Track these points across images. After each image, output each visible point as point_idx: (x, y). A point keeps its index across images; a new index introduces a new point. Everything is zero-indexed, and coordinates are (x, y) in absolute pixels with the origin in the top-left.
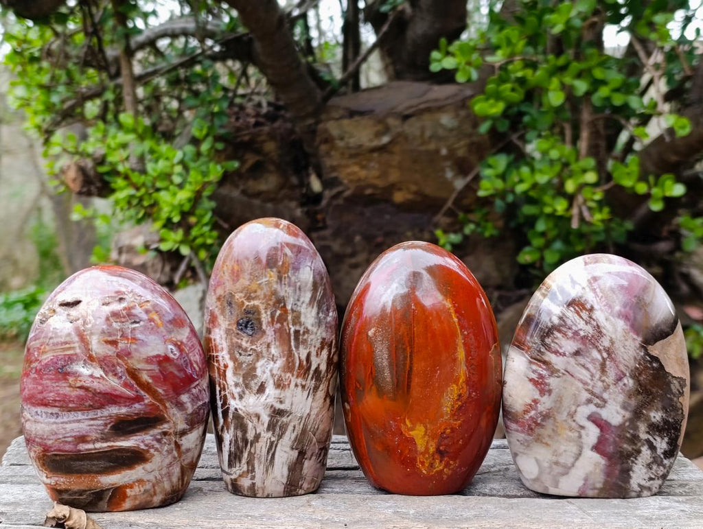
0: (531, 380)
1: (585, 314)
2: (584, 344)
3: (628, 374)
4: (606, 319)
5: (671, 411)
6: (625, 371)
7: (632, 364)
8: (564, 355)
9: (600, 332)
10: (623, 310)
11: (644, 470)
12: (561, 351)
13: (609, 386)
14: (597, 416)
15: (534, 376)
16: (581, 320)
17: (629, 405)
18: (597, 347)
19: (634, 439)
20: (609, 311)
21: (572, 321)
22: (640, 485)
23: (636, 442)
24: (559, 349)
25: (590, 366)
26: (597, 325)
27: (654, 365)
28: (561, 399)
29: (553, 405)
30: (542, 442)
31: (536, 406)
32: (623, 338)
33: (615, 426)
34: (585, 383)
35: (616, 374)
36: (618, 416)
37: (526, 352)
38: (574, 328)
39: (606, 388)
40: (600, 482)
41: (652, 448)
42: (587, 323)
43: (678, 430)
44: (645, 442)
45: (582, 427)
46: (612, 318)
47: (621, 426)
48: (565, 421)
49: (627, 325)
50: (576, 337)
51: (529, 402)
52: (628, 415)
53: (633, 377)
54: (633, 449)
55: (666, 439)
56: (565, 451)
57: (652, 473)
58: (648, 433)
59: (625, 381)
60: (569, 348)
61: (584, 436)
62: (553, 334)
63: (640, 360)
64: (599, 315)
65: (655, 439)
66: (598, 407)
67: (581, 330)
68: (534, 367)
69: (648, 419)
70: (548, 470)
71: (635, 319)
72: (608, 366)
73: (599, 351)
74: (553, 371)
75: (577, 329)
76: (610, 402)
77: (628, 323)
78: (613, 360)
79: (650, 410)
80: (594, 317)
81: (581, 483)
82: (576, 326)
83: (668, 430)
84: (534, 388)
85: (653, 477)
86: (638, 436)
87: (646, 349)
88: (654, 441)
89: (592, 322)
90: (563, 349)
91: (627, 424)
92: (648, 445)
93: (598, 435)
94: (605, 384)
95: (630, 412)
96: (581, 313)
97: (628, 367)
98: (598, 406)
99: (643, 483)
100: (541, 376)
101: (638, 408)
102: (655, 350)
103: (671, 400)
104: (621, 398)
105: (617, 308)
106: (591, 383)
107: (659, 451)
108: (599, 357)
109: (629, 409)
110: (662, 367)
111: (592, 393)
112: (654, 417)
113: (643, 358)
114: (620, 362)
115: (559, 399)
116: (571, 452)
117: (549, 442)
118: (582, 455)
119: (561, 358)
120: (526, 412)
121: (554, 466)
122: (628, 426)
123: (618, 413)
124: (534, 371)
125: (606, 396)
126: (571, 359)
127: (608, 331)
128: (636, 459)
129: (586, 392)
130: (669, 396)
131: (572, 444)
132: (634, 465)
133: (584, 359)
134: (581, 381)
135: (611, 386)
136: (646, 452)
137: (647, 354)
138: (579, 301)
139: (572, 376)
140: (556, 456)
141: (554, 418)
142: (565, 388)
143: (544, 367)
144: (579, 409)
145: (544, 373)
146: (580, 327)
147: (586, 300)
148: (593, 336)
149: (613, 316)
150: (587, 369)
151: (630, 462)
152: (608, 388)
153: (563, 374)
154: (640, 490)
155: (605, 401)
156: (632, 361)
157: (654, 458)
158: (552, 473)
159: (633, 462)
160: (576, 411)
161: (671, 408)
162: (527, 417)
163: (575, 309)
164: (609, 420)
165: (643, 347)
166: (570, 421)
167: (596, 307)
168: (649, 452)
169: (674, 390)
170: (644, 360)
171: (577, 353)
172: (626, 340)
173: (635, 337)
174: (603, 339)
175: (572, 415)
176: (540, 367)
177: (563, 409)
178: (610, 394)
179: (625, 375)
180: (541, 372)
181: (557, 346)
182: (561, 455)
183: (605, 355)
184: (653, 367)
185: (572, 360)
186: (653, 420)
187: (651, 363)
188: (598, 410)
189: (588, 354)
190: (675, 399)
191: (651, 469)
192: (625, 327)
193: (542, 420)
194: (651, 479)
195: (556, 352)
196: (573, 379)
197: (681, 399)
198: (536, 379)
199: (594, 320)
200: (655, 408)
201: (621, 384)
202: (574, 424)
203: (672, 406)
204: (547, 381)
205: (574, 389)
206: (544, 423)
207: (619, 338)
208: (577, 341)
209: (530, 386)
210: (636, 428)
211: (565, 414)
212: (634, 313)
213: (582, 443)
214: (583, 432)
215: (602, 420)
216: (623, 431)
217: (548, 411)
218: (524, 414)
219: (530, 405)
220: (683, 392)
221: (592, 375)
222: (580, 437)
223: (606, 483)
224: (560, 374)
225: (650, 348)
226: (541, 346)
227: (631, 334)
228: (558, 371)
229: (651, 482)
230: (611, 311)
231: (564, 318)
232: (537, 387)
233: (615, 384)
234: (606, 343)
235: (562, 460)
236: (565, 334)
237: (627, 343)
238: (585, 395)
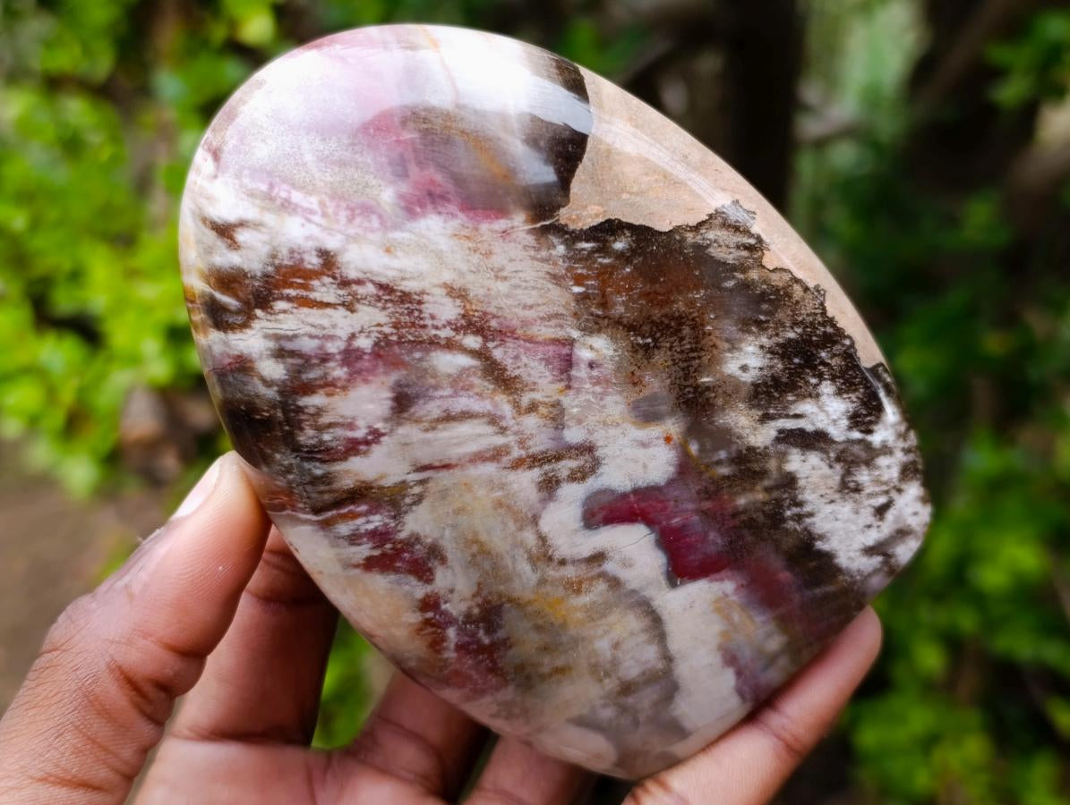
0: (370, 564)
1: (324, 290)
2: (397, 364)
3: (575, 334)
4: (388, 251)
5: (770, 313)
6: (560, 334)
7: (561, 298)
8: (376, 436)
9: (405, 297)
10: (405, 188)
11: (845, 509)
12: (360, 434)
13: (556, 405)
14: (605, 499)
15: (364, 550)
16: (329, 311)
17: (652, 399)
18: (434, 343)
19: (748, 464)
20: (375, 222)
21: (312, 337)
22: (870, 551)
23: (756, 467)
24: (350, 434)
25: (463, 403)
26: (381, 286)
27: (619, 245)
28: (481, 544)
29: (475, 576)
30: (543, 677)
31: (443, 613)
32: (475, 258)
33: (670, 482)
34: (496, 455)
35: (547, 361)
36: (651, 451)
37: (294, 508)
38: (333, 348)
39: (557, 417)
40: (768, 636)
41: (813, 440)
42: (349, 307)
43: (834, 336)
44: (782, 447)
45: (598, 558)
46: (397, 235)
47: (685, 467)
48: (542, 582)
49: (453, 216)
50: (359, 365)
51: (414, 618)
52: (673, 426)
53: (595, 325)
54: (767, 490)
55: (827, 388)
56: (616, 646)
57: (871, 495)
58: (766, 418)
59: (584, 354)
60: (371, 406)
61: (624, 574)
62: (300, 410)
63: (569, 269)
64: (361, 257)
65: (797, 416)
66: (583, 478)
67: (353, 336)
68: (344, 529)
69: (730, 389)
70: (625, 721)
71: (458, 180)
72: (508, 362)
73: (450, 345)
74: (392, 499)
75: (341, 345)
76: (599, 438)
77: (452, 208)
78: (504, 334)
79: (715, 361)
80: (353, 275)
81: (728, 678)
82: (331, 338)
83: (811, 363)
84: (393, 577)
85: (882, 500)
86: (751, 449)
87: (559, 230)
88: (801, 424)
89: (361, 290)
90: (361, 423)
91: (694, 448)
92: (796, 446)
93: (652, 537)
94: (543, 410)
95: (672, 413)
96: (312, 295)
97: (557, 316)
98: (579, 476)
99: (872, 538)
100: (379, 536)
101: (681, 388)
102: (584, 210)
103: (746, 286)
104: (616, 405)
105: (387, 195)
106: (509, 439)
107: (839, 432)
108: (464, 361)
109: (664, 408)
110: (642, 234)
111: (535, 460)
112: (744, 368)
113: (574, 257)
114: (526, 323)
115: (475, 548)
116: (632, 634)
117: (560, 662)
118: (665, 617)
119: (377, 450)
120: (437, 644)
121: (630, 700)
122: (702, 450)
123: (644, 445)
124: (354, 539)
125: (574, 435)
126: (401, 431)
127: (420, 276)
128: (800, 504)
129: (520, 471)
130: (730, 284)
131: (613, 618)
132: (808, 520)
133: (432, 398)
134: (479, 458)
135: (567, 401)
136: (808, 467)
137: (572, 238)
138: (278, 268)
139: (447, 467)
140: (607, 674)
141: (510, 600)
142: (458, 512)
143: (363, 508)
144: (546, 525)
145: (376, 521)
146: (343, 333)
147: (292, 251)
148: (396, 326)
149: (396, 227)
150: (466, 416)
151: (791, 525)
152: (562, 412)
153: (422, 482)
154: (880, 559)
155: (587, 449)
156: (554, 291)
157: (838, 459)
158: (642, 718)
159: (799, 518)
160: (543, 539)
161: (765, 307)
162: (451, 655)
163: (289, 299)
164: (641, 483)
165: (545, 230)
166: (552, 573)
167: (332, 244)
168: (814, 459)
169: (730, 257)
170: (580, 260)
171: (403, 403)
172: (488, 254)
173: (501, 224)
174: (428, 309)
175: (544, 555)
176: (355, 516)
177: (508, 561)
178: (580, 422)
179: (570, 342)
180: (370, 527)
181: (339, 432)
182: (615, 663)
183: (473, 341)
184: (620, 255)
185: (408, 431)
186: (747, 378)
187: (604, 249)
188: (593, 484)
189: (432, 381)
190: (754, 275)
191: (858, 489)
192: (454, 224)
193: (490, 630)
194: (881, 511)
195: (354, 448)
196: (457, 472)
197: (770, 261)
198: (377, 553)
199: (359, 282)
200: (727, 346)
201: (580, 372)
202: (570, 572)
203: (763, 297)
204: (403, 535)
205: (481, 492)
206: (501, 634)
207: (464, 267)
208: (372, 371)
209: (380, 582)
210: (725, 437)
211: (525, 567)
212: (441, 167)
213: (633, 592)
214: (610, 567)
215: (625, 496)
216: (701, 473)
217: (479, 600)
218: (438, 652)
219: (427, 622)
220: (759, 239)
221: (493, 420)
222: (615, 583)
223: (783, 622)
224: (417, 490)
225: (564, 215)
226: (306, 465)
227: (484, 227)
228: (403, 485)
229: (890, 515)
230: (380, 217)
231: (289, 346)
232: (397, 571)
233: (569, 387)
234: (448, 311)
235: (631, 670)
236: (329, 385)
237: (498, 260)
238: (525, 483)
